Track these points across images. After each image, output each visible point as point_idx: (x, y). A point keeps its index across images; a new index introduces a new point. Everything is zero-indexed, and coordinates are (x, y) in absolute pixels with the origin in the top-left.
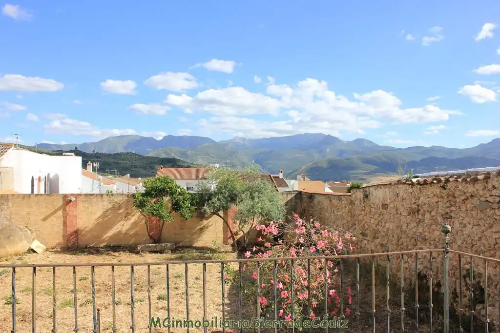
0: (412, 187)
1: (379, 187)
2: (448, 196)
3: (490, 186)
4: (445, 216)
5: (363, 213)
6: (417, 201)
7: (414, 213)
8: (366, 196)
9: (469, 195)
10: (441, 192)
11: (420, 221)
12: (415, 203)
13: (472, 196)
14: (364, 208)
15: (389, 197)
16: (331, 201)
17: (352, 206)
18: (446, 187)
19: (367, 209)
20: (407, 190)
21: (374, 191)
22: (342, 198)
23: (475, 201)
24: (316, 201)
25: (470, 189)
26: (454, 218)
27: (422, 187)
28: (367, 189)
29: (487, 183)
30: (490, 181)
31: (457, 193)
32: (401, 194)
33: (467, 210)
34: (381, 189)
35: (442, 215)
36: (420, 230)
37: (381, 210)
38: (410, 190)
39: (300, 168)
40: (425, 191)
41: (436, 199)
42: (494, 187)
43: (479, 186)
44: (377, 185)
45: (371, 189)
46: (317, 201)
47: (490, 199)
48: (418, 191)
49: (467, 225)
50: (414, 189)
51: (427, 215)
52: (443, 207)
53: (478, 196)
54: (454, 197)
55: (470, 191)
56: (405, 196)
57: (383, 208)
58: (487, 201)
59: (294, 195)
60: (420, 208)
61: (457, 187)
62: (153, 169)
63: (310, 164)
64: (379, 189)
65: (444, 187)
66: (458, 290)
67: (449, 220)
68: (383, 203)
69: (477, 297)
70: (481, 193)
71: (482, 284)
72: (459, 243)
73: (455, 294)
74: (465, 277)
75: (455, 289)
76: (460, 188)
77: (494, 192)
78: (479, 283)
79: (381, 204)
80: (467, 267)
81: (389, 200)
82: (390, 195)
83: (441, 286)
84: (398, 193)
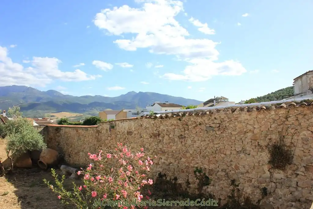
0: (154, 120)
1: (125, 120)
2: (183, 125)
3: (213, 118)
4: (180, 137)
5: (109, 138)
7: (155, 136)
8: (112, 127)
9: (198, 123)
10: (177, 123)
11: (160, 141)
12: (157, 130)
13: (200, 124)
14: (110, 135)
15: (134, 127)
16: (77, 131)
17: (98, 134)
19: (113, 136)
20: (150, 122)
21: (120, 123)
22: (89, 129)
23: (203, 127)
24: (62, 132)
25: (199, 120)
26: (187, 138)
27: (163, 120)
28: (113, 122)
29: (211, 116)
30: (213, 115)
31: (190, 123)
32: (145, 125)
33: (197, 132)
34: (127, 122)
35: (179, 137)
36: (161, 146)
37: (126, 135)
38: (153, 122)
40: (165, 122)
41: (173, 127)
42: (215, 118)
43: (205, 118)
44: (124, 120)
45: (117, 122)
46: (64, 132)
47: (213, 125)
48: (160, 122)
49: (197, 142)
50: (156, 121)
51: (166, 137)
52: (178, 131)
53: (205, 124)
54: (187, 125)
56: (148, 126)
57: (128, 134)
58: (210, 126)
59: (43, 128)
60: (160, 133)
61: (190, 119)
64: (124, 122)
65: (180, 120)
66: (190, 180)
67: (183, 139)
68: (128, 131)
69: (204, 182)
70: (207, 122)
71: (207, 174)
72: (191, 152)
73: (188, 183)
74: (195, 172)
75: (188, 180)
76: (192, 119)
77: (215, 121)
78: (205, 174)
79: (126, 132)
80: (196, 166)
81: (133, 129)
82: (135, 126)
83: (177, 179)
84: (142, 124)
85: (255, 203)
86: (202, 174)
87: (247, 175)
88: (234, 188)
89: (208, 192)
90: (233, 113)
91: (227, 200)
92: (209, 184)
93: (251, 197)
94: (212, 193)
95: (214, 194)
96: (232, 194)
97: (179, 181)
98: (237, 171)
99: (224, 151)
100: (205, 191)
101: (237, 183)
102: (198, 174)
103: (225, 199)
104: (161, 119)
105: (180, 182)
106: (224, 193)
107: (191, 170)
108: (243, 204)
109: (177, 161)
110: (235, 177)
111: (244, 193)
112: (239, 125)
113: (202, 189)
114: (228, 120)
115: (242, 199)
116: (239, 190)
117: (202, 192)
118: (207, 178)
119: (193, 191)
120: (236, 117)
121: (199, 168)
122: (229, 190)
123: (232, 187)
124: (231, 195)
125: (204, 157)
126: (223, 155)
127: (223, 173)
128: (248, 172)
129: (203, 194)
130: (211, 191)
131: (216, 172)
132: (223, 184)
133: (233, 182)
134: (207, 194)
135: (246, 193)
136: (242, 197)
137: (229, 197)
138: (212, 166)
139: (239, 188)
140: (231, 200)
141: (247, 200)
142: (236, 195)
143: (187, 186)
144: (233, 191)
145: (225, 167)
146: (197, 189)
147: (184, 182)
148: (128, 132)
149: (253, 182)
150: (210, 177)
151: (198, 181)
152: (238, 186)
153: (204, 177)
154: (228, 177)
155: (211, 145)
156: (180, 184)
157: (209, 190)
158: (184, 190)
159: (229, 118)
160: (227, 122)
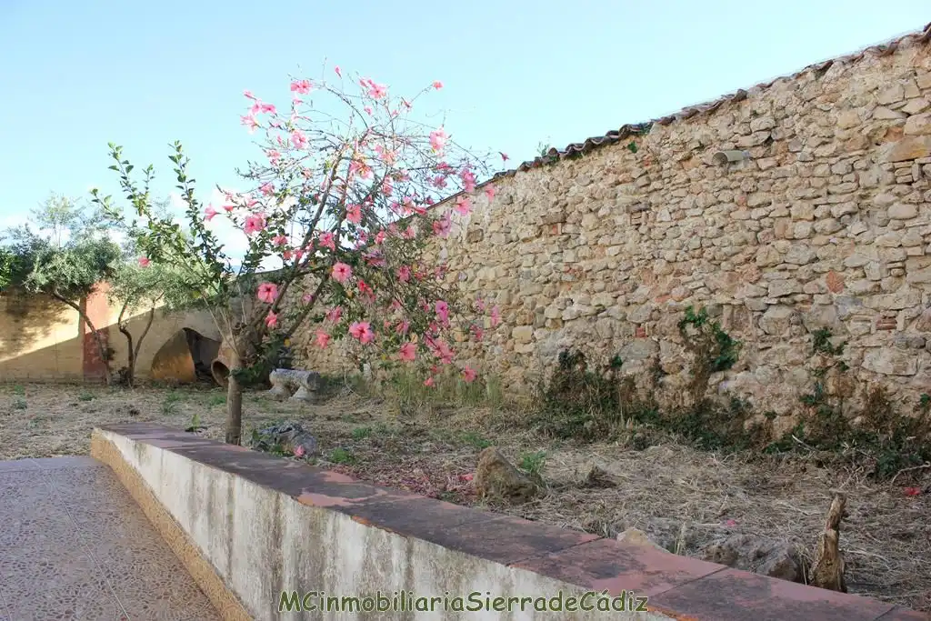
0: (550, 171)
2: (643, 163)
3: (746, 114)
4: (633, 209)
6: (563, 196)
7: (553, 225)
9: (693, 146)
10: (625, 161)
11: (568, 239)
12: (557, 203)
13: (701, 147)
15: (487, 212)
18: (637, 145)
20: (538, 180)
23: (708, 155)
25: (699, 132)
26: (657, 205)
27: (577, 163)
29: (740, 110)
30: (746, 104)
31: (665, 152)
32: (520, 194)
33: (689, 181)
35: (628, 210)
36: (569, 256)
37: (466, 245)
38: (547, 178)
40: (586, 168)
41: (610, 180)
42: (755, 114)
43: (719, 122)
47: (748, 141)
48: (567, 175)
50: (556, 170)
51: (589, 220)
52: (627, 192)
53: (717, 143)
54: (657, 162)
55: (697, 137)
56: (531, 194)
57: (469, 242)
58: (737, 147)
60: (569, 210)
61: (666, 136)
65: (632, 147)
66: (666, 360)
67: (644, 213)
68: (472, 229)
69: (713, 357)
70: (724, 133)
71: (724, 327)
72: (670, 255)
73: (658, 370)
74: (682, 325)
75: (658, 360)
76: (674, 136)
77: (755, 124)
78: (715, 327)
79: (464, 234)
80: (687, 302)
81: (487, 218)
82: (491, 206)
83: (621, 364)
84: (512, 194)
85: (908, 411)
86: (705, 327)
87: (877, 301)
88: (824, 361)
89: (727, 394)
90: (822, 79)
91: (796, 412)
92: (734, 361)
93: (892, 387)
94: (742, 395)
95: (751, 399)
96: (817, 389)
97: (627, 370)
98: (835, 295)
99: (785, 227)
100: (717, 392)
101: (835, 341)
102: (691, 330)
103: (788, 414)
104: (571, 162)
105: (629, 373)
106: (787, 389)
107: (669, 321)
108: (858, 420)
109: (621, 299)
110: (828, 317)
111: (863, 375)
112: (845, 118)
113: (705, 386)
114: (801, 109)
115: (857, 403)
116: (842, 367)
117: (706, 396)
118: (725, 340)
119: (674, 398)
120: (832, 92)
121: (696, 311)
122: (805, 374)
123: (816, 360)
124: (812, 392)
125: (715, 263)
126: (782, 243)
127: (784, 312)
128: (878, 289)
129: (707, 402)
130: (739, 388)
131: (756, 314)
132: (784, 351)
133: (822, 337)
134: (724, 401)
135: (874, 373)
136: (858, 393)
137: (806, 399)
138: (744, 293)
139: (844, 357)
140: (811, 412)
141: (878, 399)
142: (831, 389)
143: (655, 380)
144: (822, 372)
145: (790, 286)
146: (690, 387)
147: (642, 370)
148: (469, 234)
149: (900, 326)
150: (735, 336)
151: (691, 356)
152: (839, 351)
153: (713, 338)
154: (801, 323)
155: (741, 213)
156: (630, 381)
157: (731, 385)
158: (643, 398)
159: (804, 102)
160: (797, 116)
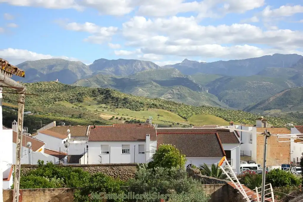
39: (268, 100)
62: (81, 102)
63: (281, 94)
